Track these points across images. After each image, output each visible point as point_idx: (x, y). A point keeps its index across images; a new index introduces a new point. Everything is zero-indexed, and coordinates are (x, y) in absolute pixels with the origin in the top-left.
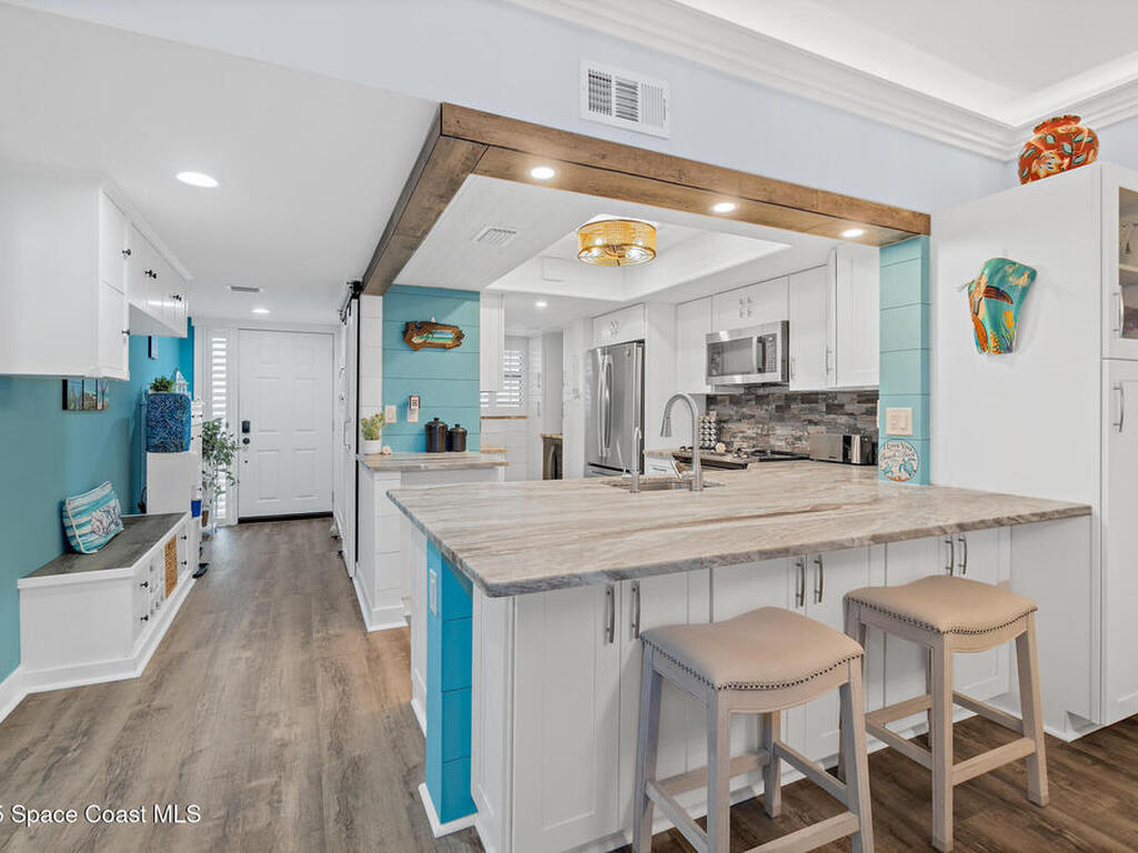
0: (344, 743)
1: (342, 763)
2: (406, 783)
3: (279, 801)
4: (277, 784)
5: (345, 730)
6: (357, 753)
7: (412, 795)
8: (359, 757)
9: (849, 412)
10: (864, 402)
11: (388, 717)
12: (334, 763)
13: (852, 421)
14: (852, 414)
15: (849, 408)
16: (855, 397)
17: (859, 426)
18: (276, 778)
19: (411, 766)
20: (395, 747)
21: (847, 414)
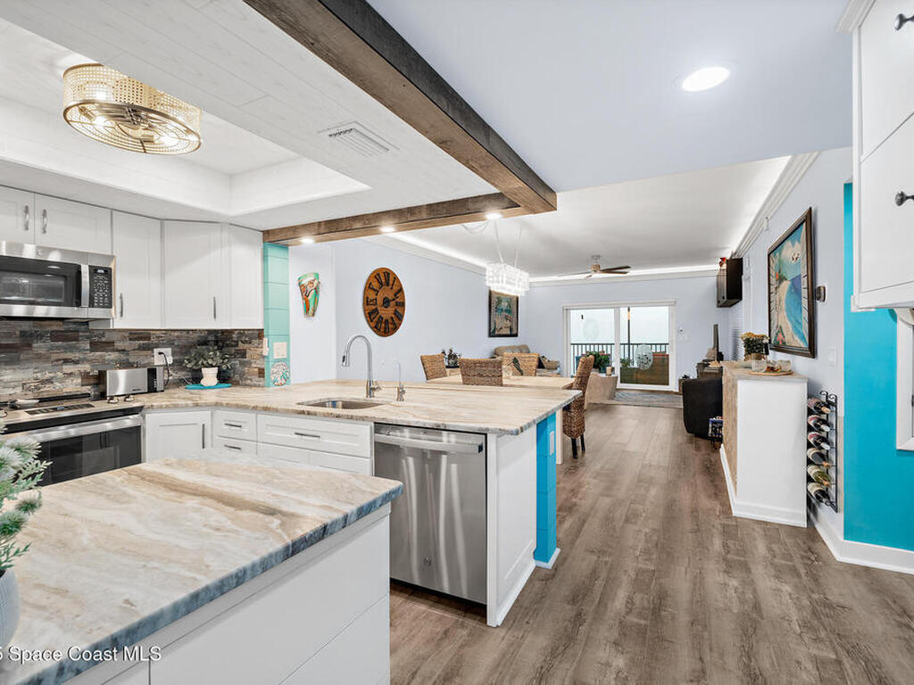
0: (572, 620)
1: (581, 605)
2: (554, 575)
3: (627, 602)
4: (627, 613)
5: (566, 630)
6: (568, 607)
7: (556, 569)
8: (568, 604)
9: (119, 348)
10: (136, 339)
11: (527, 623)
12: (587, 608)
13: (123, 357)
14: (124, 350)
15: (119, 345)
16: (127, 335)
17: (131, 360)
18: (627, 618)
19: (544, 582)
20: (542, 597)
21: (118, 351)
